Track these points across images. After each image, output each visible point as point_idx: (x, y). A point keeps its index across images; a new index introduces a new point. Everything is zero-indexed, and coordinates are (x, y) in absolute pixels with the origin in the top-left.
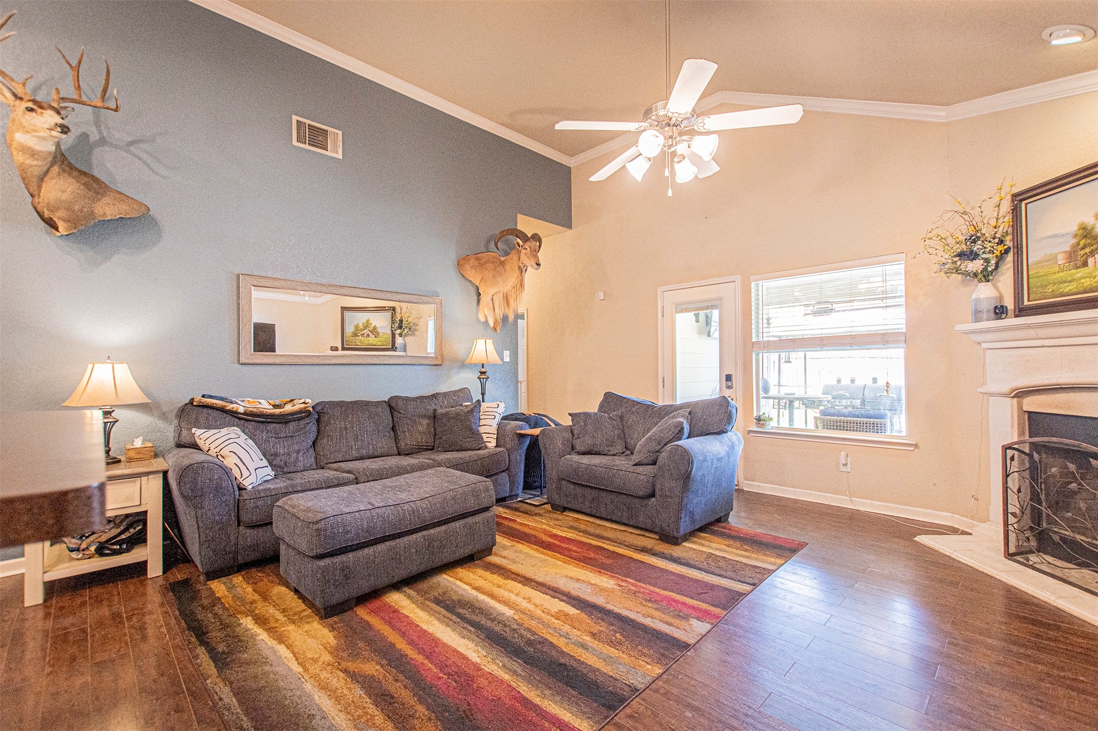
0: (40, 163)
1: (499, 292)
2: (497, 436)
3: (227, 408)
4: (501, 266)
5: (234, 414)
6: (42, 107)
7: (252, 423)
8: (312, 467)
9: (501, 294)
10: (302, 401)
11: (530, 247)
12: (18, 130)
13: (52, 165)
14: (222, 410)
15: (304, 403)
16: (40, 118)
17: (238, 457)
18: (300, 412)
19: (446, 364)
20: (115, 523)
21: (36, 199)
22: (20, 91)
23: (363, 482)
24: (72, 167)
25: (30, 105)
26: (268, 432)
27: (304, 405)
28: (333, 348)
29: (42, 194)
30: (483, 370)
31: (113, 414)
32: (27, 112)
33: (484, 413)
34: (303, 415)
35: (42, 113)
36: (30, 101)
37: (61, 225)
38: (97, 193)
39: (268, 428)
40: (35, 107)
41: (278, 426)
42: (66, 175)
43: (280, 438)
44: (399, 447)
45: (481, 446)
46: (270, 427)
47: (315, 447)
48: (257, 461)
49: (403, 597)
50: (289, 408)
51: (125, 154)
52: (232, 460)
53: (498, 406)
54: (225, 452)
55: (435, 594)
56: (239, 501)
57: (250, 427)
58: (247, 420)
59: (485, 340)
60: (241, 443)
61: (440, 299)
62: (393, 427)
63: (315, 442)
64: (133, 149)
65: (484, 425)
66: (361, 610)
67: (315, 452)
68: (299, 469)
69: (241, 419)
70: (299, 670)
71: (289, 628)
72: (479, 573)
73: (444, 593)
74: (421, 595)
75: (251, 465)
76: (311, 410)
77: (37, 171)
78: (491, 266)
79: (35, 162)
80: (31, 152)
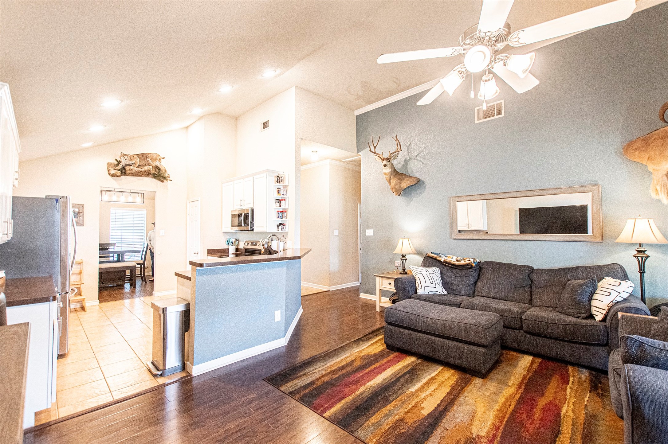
0: (389, 175)
2: (606, 313)
3: (437, 259)
5: (440, 262)
8: (469, 295)
10: (468, 260)
14: (435, 259)
15: (469, 260)
17: (420, 280)
18: (468, 265)
19: (607, 241)
20: (395, 294)
22: (382, 157)
26: (452, 272)
27: (469, 262)
30: (640, 248)
33: (602, 289)
34: (468, 267)
37: (395, 193)
41: (457, 270)
43: (457, 276)
44: (531, 299)
45: (580, 315)
46: (454, 270)
47: (475, 285)
48: (428, 284)
49: (412, 361)
50: (462, 262)
51: (415, 161)
52: (418, 281)
53: (619, 285)
54: (416, 277)
55: (420, 367)
56: (410, 297)
57: (445, 269)
58: (446, 266)
59: (634, 220)
60: (425, 274)
61: (597, 187)
62: (531, 285)
63: (476, 282)
64: (417, 158)
65: (595, 299)
66: (396, 354)
67: (475, 288)
68: (461, 294)
69: (443, 264)
70: (355, 352)
71: (378, 344)
72: (453, 377)
73: (422, 370)
74: (417, 364)
75: (424, 284)
76: (474, 265)
77: (388, 179)
78: (659, 142)
79: (387, 176)
80: (386, 174)
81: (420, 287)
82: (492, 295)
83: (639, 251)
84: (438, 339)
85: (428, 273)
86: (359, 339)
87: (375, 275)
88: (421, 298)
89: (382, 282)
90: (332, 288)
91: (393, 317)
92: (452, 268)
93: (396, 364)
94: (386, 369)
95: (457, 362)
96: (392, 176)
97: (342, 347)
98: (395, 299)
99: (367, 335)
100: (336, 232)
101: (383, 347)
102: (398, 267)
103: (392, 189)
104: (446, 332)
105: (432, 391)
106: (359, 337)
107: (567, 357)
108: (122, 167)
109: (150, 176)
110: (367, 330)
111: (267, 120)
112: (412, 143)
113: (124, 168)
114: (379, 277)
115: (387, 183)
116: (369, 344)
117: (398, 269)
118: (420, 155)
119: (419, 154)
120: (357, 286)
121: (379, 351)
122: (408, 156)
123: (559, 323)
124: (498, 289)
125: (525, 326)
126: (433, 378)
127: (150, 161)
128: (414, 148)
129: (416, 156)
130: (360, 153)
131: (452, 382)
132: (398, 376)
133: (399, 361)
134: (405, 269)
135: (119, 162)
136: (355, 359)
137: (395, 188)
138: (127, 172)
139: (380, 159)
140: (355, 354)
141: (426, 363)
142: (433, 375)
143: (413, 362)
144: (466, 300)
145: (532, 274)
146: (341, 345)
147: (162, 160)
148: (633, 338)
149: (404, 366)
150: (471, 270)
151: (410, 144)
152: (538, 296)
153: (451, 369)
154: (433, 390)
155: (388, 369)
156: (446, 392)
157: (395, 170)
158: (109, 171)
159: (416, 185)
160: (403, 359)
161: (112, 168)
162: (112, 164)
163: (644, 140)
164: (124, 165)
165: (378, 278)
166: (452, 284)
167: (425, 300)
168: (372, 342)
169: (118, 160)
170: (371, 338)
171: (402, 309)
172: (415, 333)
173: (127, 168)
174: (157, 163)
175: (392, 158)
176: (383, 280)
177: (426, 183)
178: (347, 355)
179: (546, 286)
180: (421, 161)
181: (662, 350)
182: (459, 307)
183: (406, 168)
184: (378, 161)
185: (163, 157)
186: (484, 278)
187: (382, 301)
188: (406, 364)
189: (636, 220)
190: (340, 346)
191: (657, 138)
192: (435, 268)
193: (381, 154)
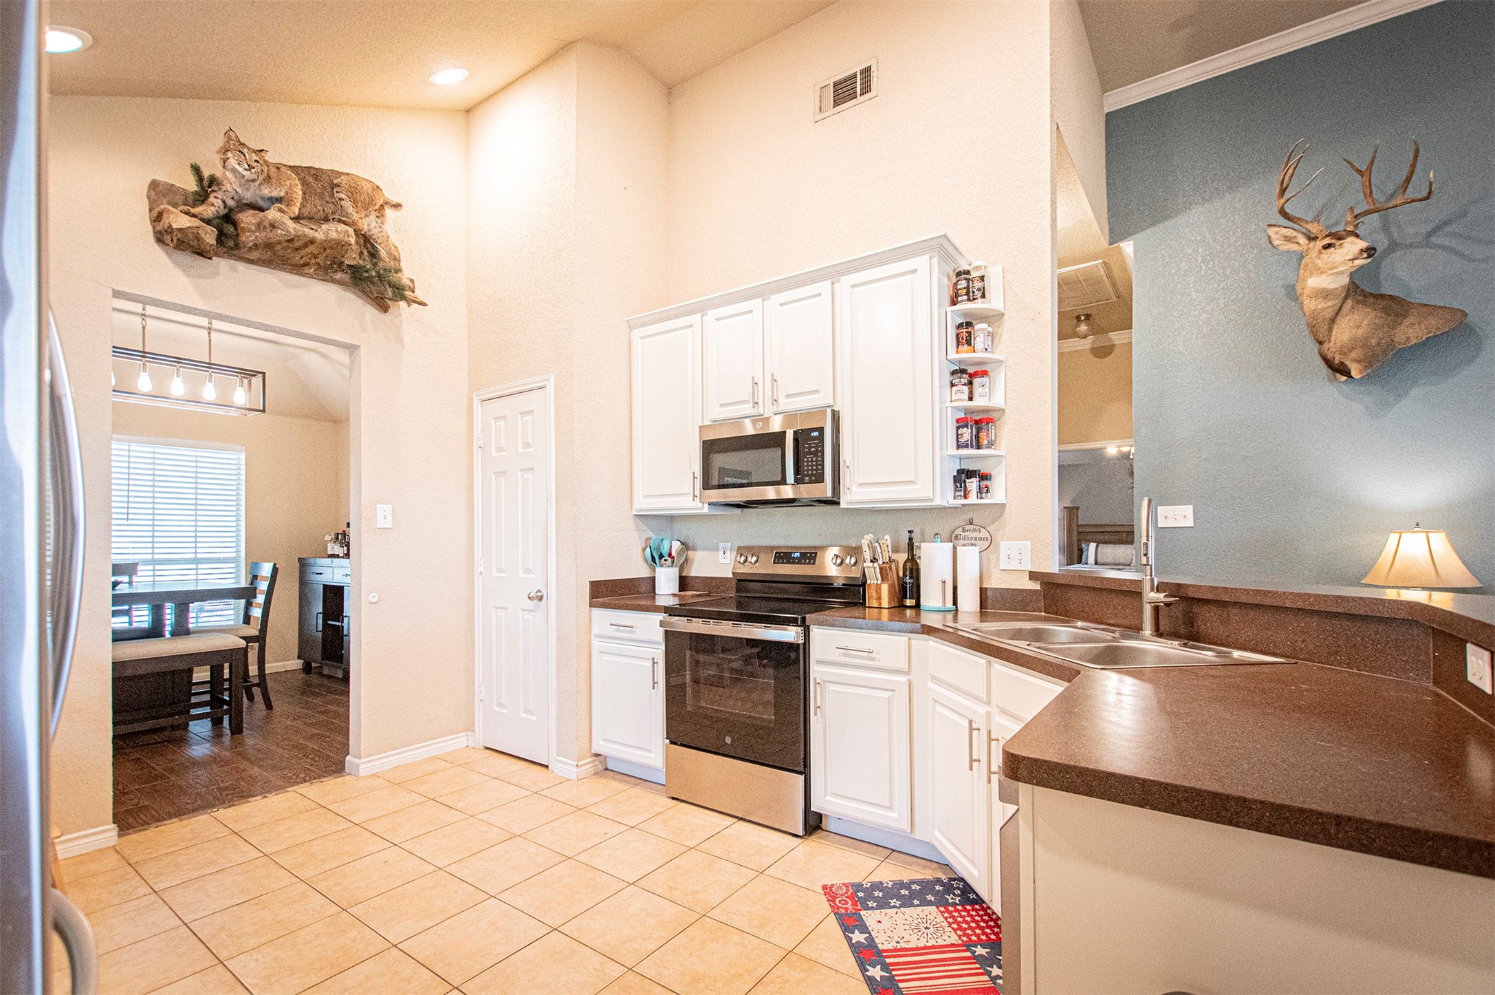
0: (1332, 303)
6: (1340, 239)
12: (1311, 275)
13: (1345, 299)
16: (1339, 251)
21: (1326, 346)
22: (1314, 229)
24: (1365, 295)
25: (1327, 241)
29: (1333, 339)
32: (1323, 251)
35: (1341, 245)
36: (1327, 236)
37: (1354, 369)
38: (1397, 315)
40: (1333, 241)
42: (1360, 306)
51: (1423, 252)
64: (1433, 240)
80: (1325, 294)
96: (1349, 303)
108: (223, 212)
109: (339, 276)
111: (857, 69)
113: (228, 218)
118: (1449, 229)
119: (1445, 224)
127: (347, 204)
130: (1125, 243)
135: (207, 186)
138: (243, 238)
147: (388, 211)
158: (158, 218)
161: (175, 206)
162: (171, 188)
164: (231, 203)
169: (206, 174)
173: (247, 219)
174: (369, 224)
185: (395, 200)
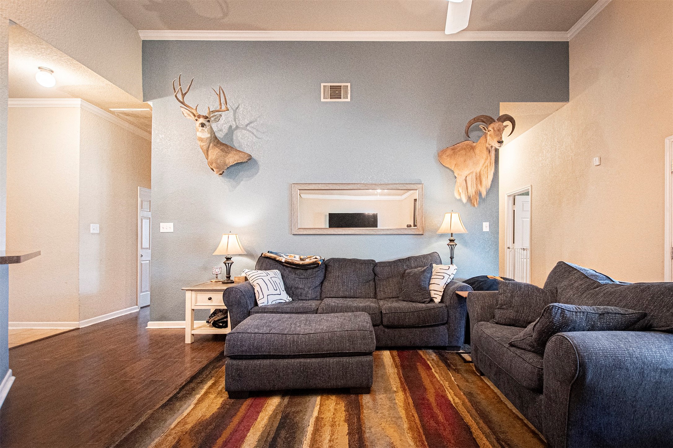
0: (206, 143)
1: (472, 172)
2: (443, 294)
3: (277, 259)
4: (472, 151)
5: (280, 262)
6: (199, 118)
7: (289, 268)
8: (317, 299)
9: (474, 174)
10: (314, 257)
11: (493, 128)
12: (197, 131)
13: (210, 143)
14: (274, 260)
15: (316, 258)
16: (198, 123)
17: (260, 287)
18: (313, 263)
19: (426, 234)
20: (223, 313)
21: (208, 161)
22: (194, 112)
23: (319, 313)
24: (218, 143)
25: (196, 118)
26: (295, 274)
27: (316, 260)
28: (408, 226)
29: (209, 158)
30: (452, 238)
31: (231, 259)
33: (436, 274)
34: (315, 265)
35: (199, 120)
36: (197, 116)
37: (214, 170)
38: (226, 152)
39: (296, 272)
41: (302, 271)
42: (216, 147)
43: (301, 278)
44: (376, 293)
45: (425, 300)
46: (298, 272)
47: (321, 286)
48: (272, 291)
49: (277, 403)
50: (308, 261)
51: (245, 132)
52: (257, 289)
53: (449, 269)
54: (255, 283)
55: (293, 410)
56: (249, 312)
57: (287, 270)
58: (287, 267)
59: (451, 214)
60: (266, 279)
61: (421, 185)
62: (374, 279)
63: (322, 283)
64: (248, 128)
65: (433, 284)
66: (248, 402)
67: (321, 289)
68: (307, 298)
69: (284, 266)
70: (172, 426)
71: (212, 396)
72: (339, 406)
73: (298, 412)
74: (286, 407)
75: (266, 292)
76: (320, 263)
77: (205, 148)
78: (463, 152)
79: (204, 144)
80: (201, 140)
81: (261, 296)
82: (341, 294)
83: (451, 241)
84: (314, 360)
85: (269, 277)
86: (172, 398)
87: (183, 288)
88: (266, 311)
89: (196, 298)
90: (84, 324)
91: (242, 346)
92: (295, 268)
93: (256, 420)
94: (245, 436)
95: (341, 383)
96: (211, 145)
97: (140, 427)
98: (216, 320)
99: (183, 387)
100: (95, 228)
101: (221, 397)
102: (217, 275)
103: (210, 163)
104: (326, 348)
105: (330, 441)
106: (171, 395)
107: (418, 343)
110: (181, 377)
112: (240, 107)
114: (192, 290)
115: (203, 155)
116: (195, 401)
117: (217, 277)
118: (252, 125)
119: (251, 123)
120: (136, 312)
121: (218, 407)
122: (234, 123)
123: (414, 311)
124: (348, 286)
125: (385, 321)
126: (318, 419)
128: (243, 113)
129: (247, 126)
130: (150, 103)
131: (342, 415)
132: (270, 439)
133: (258, 413)
134: (230, 276)
136: (178, 442)
137: (216, 163)
139: (192, 116)
140: (174, 432)
141: (298, 400)
142: (315, 414)
143: (279, 405)
144: (313, 304)
145: (376, 267)
146: (137, 424)
148: (557, 306)
149: (270, 418)
150: (317, 269)
151: (238, 107)
152: (382, 289)
153: (330, 396)
154: (328, 438)
155: (249, 434)
156: (346, 433)
157: (216, 138)
159: (246, 164)
160: (262, 407)
163: (453, 149)
165: (188, 294)
166: (297, 288)
167: (272, 312)
168: (198, 396)
170: (193, 389)
171: (256, 331)
172: (280, 360)
175: (212, 119)
176: (198, 295)
177: (260, 163)
178: (157, 440)
179: (388, 278)
180: (253, 134)
181: (576, 312)
182: (316, 313)
183: (232, 140)
184: (189, 117)
186: (331, 277)
187: (195, 326)
188: (271, 413)
189: (452, 214)
190: (134, 428)
191: (463, 149)
192: (275, 271)
193: (195, 108)
